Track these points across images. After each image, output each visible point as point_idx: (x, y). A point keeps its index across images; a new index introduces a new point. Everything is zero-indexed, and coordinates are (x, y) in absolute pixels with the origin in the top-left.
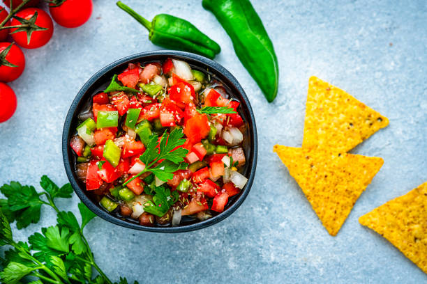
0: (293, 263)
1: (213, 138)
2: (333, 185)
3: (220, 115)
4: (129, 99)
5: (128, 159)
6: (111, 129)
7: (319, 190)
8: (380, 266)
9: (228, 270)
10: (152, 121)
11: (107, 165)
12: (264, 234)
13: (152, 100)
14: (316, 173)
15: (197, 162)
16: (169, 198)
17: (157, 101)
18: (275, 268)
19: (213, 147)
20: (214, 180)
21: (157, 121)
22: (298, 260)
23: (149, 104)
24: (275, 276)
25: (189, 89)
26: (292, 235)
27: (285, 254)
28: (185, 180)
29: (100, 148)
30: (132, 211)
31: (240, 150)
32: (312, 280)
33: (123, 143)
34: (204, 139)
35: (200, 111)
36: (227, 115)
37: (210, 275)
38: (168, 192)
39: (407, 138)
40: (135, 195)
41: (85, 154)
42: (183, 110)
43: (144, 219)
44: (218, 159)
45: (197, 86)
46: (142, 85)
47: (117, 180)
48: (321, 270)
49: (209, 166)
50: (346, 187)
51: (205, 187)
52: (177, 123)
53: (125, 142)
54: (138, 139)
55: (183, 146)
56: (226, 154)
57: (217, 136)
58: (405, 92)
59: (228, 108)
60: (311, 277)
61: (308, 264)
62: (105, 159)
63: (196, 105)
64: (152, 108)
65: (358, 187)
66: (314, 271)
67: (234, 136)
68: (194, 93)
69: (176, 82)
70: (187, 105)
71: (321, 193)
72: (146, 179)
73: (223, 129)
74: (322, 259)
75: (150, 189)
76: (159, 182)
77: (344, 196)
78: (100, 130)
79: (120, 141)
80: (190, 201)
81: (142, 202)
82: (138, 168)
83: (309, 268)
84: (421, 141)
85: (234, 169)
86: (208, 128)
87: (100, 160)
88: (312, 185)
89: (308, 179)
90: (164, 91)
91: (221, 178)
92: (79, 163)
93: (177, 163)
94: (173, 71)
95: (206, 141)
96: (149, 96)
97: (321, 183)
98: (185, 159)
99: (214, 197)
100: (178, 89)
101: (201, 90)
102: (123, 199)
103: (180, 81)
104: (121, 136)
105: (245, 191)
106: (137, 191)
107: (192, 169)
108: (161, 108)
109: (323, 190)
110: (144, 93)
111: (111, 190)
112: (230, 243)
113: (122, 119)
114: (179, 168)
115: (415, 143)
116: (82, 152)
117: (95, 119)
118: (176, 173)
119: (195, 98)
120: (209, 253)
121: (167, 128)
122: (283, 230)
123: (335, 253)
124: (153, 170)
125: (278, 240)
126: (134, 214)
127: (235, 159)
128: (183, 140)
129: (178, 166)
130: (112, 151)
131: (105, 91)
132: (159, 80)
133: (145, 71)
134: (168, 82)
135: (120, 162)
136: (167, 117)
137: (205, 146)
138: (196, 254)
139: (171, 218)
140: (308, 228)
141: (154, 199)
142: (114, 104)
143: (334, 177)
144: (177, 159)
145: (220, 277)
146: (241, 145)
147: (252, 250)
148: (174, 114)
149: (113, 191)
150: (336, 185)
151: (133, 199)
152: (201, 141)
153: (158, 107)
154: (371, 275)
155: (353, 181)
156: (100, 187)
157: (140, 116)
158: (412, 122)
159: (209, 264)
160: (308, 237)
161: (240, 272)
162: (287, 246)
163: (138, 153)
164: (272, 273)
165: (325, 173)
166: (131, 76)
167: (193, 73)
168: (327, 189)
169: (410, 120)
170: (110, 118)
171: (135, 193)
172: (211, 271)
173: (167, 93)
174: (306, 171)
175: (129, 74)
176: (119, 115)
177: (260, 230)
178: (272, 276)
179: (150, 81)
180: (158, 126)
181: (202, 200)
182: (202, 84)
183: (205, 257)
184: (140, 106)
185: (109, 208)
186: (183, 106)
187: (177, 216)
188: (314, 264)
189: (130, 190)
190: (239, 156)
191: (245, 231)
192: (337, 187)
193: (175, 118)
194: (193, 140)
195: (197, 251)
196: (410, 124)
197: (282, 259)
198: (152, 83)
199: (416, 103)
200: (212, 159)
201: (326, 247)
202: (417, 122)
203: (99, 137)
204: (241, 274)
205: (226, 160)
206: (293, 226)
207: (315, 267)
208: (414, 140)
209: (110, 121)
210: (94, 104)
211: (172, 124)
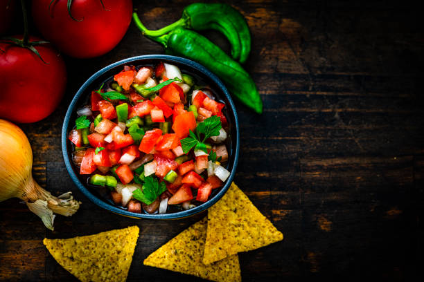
10: (143, 118)
15: (183, 155)
20: (199, 172)
21: (148, 117)
28: (172, 171)
31: (223, 148)
38: (156, 182)
42: (172, 108)
43: (132, 206)
45: (186, 88)
46: (136, 86)
49: (194, 160)
51: (191, 178)
52: (166, 120)
54: (126, 132)
63: (184, 105)
70: (175, 105)
75: (139, 179)
82: (127, 158)
85: (218, 163)
91: (206, 170)
94: (164, 74)
98: (173, 152)
99: (198, 188)
105: (227, 183)
107: (179, 162)
127: (219, 155)
132: (151, 83)
133: (139, 73)
136: (157, 114)
141: (143, 187)
166: (126, 77)
175: (124, 75)
180: (149, 122)
182: (191, 86)
186: (172, 105)
187: (163, 206)
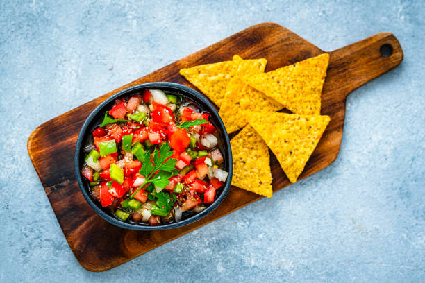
0: (269, 267)
1: (194, 146)
2: (300, 90)
3: (196, 127)
4: (121, 128)
5: (130, 175)
6: (112, 155)
7: (292, 98)
8: (340, 269)
9: (217, 273)
10: (143, 142)
11: (115, 184)
12: (246, 243)
13: (140, 125)
14: (284, 86)
15: (185, 167)
16: (169, 201)
17: (143, 126)
18: (255, 271)
19: (195, 153)
20: (202, 179)
21: (147, 141)
22: (273, 264)
23: (138, 129)
24: (255, 277)
25: (167, 111)
26: (269, 244)
27: (263, 260)
28: (179, 183)
29: (106, 171)
30: (142, 216)
31: (217, 151)
32: (285, 281)
33: (124, 164)
34: (187, 148)
35: (180, 127)
36: (202, 126)
37: (203, 277)
38: (168, 195)
39: (361, 165)
40: (142, 203)
41: (95, 179)
42: (166, 128)
43: (153, 221)
44: (202, 161)
45: (173, 107)
46: (129, 115)
47: (125, 194)
48: (292, 272)
49: (195, 169)
50: (310, 87)
51: (196, 185)
52: (163, 140)
53: (125, 162)
54: (135, 158)
55: (172, 157)
56: (207, 156)
57: (197, 143)
58: (360, 128)
59: (200, 120)
60: (284, 278)
61: (282, 268)
62: (112, 179)
63: (175, 122)
64: (141, 132)
65: (318, 83)
66: (286, 272)
67: (211, 140)
68: (171, 113)
69: (156, 107)
70: (168, 124)
71: (294, 99)
72: (148, 189)
73: (200, 137)
74: (293, 264)
75: (152, 196)
76: (159, 189)
77: (312, 94)
78: (103, 158)
79: (122, 163)
80: (186, 199)
81: (148, 208)
82: (140, 181)
83: (283, 271)
84: (372, 167)
85: (216, 167)
86: (189, 139)
87: (108, 181)
88: (285, 97)
89: (281, 93)
90: (147, 116)
91: (207, 176)
92: (92, 187)
93: (169, 171)
94: (151, 99)
95: (189, 150)
96: (137, 123)
97: (291, 91)
98: (176, 167)
99: (204, 193)
100: (159, 113)
101: (177, 109)
102: (133, 209)
103: (159, 107)
104: (121, 159)
106: (143, 199)
107: (183, 174)
108: (149, 131)
109: (295, 96)
110: (132, 121)
111: (122, 203)
112: (219, 251)
113: (119, 145)
114: (172, 175)
115: (367, 169)
116: (93, 177)
117: (98, 150)
118: (170, 179)
119: (173, 117)
120: (202, 260)
121: (156, 145)
122: (261, 240)
123: (303, 258)
124: (152, 181)
125: (257, 248)
126: (144, 218)
127: (215, 159)
128: (171, 152)
129: (170, 173)
130: (116, 172)
131: (101, 126)
132: (142, 109)
133: (129, 104)
134: (149, 108)
135: (124, 179)
136: (154, 136)
137: (189, 154)
138: (191, 260)
139: (174, 216)
140: (281, 238)
141: (158, 203)
142: (110, 135)
143: (298, 83)
144: (169, 168)
145: (211, 278)
146: (217, 147)
147: (236, 257)
148: (160, 133)
149: (123, 203)
150: (302, 88)
151: (140, 207)
152: (185, 150)
153: (146, 130)
154: (332, 276)
155: (312, 80)
156: (113, 202)
157: (133, 140)
158: (365, 152)
159: (202, 268)
160: (282, 246)
161: (227, 274)
162: (265, 253)
163: (137, 169)
164: (253, 275)
165: (291, 84)
166: (119, 110)
167: (167, 97)
168: (297, 95)
169: (363, 150)
170: (110, 146)
171: (141, 202)
172: (204, 274)
173: (150, 118)
174: (276, 88)
175: (117, 108)
176: (116, 142)
177: (242, 241)
178: (252, 278)
179: (135, 110)
180: (149, 145)
181: (195, 197)
182: (177, 105)
183: (198, 263)
184: (131, 132)
185: (123, 218)
186: (166, 125)
187: (178, 214)
188: (287, 267)
189: (137, 200)
190: (217, 156)
191: (231, 242)
192: (303, 90)
193: (161, 136)
194: (178, 150)
195: (192, 258)
196: (363, 154)
197: (260, 264)
198: (137, 112)
199: (368, 137)
200: (197, 163)
201: (296, 254)
202: (369, 152)
203: (104, 163)
204: (228, 276)
205: (208, 161)
206: (270, 237)
207: (287, 270)
208: (366, 167)
209: (110, 149)
210: (95, 138)
211: (159, 141)
